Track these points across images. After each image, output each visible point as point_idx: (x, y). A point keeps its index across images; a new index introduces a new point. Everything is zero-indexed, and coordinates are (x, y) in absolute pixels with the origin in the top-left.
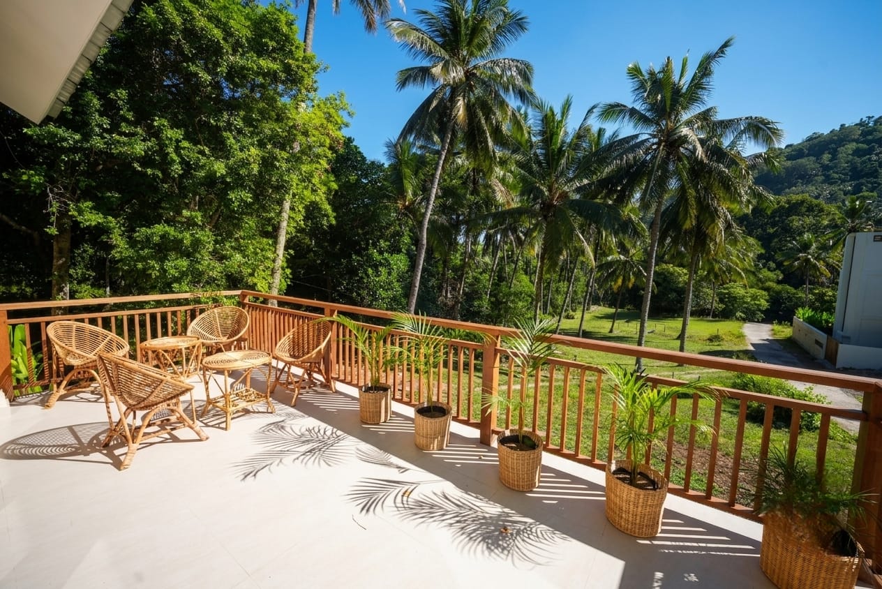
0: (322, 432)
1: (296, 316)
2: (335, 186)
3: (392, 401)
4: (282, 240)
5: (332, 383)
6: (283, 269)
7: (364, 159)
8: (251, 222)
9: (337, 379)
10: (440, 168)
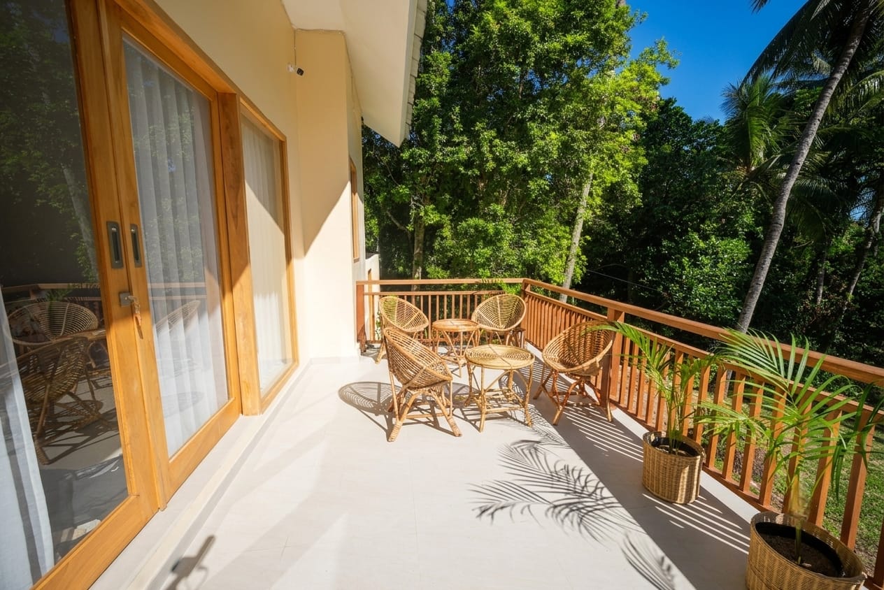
0: (583, 479)
1: (579, 314)
2: (643, 161)
3: (702, 472)
4: (579, 229)
5: (608, 407)
6: (578, 256)
7: (689, 120)
8: (552, 213)
9: (617, 404)
10: (828, 100)
